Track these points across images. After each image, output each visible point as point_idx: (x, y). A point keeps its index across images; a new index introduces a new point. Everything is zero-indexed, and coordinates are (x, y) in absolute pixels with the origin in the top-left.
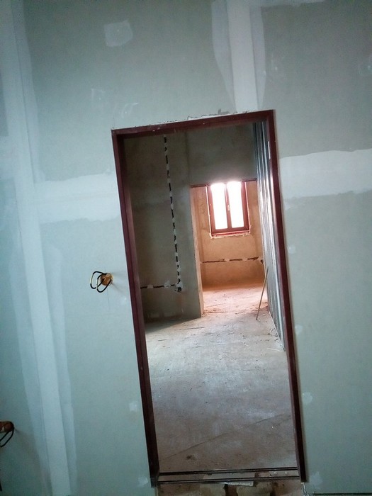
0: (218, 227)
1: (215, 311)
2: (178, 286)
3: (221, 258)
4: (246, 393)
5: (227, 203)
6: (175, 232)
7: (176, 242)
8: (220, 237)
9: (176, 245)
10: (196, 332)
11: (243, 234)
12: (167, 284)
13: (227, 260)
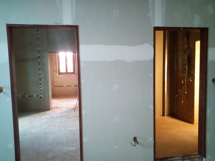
0: (61, 71)
1: (57, 108)
2: (40, 96)
3: (62, 85)
4: (65, 141)
5: (66, 61)
6: (40, 72)
7: (40, 77)
8: (62, 76)
9: (40, 78)
10: (47, 116)
11: (72, 75)
12: (35, 95)
13: (65, 86)
